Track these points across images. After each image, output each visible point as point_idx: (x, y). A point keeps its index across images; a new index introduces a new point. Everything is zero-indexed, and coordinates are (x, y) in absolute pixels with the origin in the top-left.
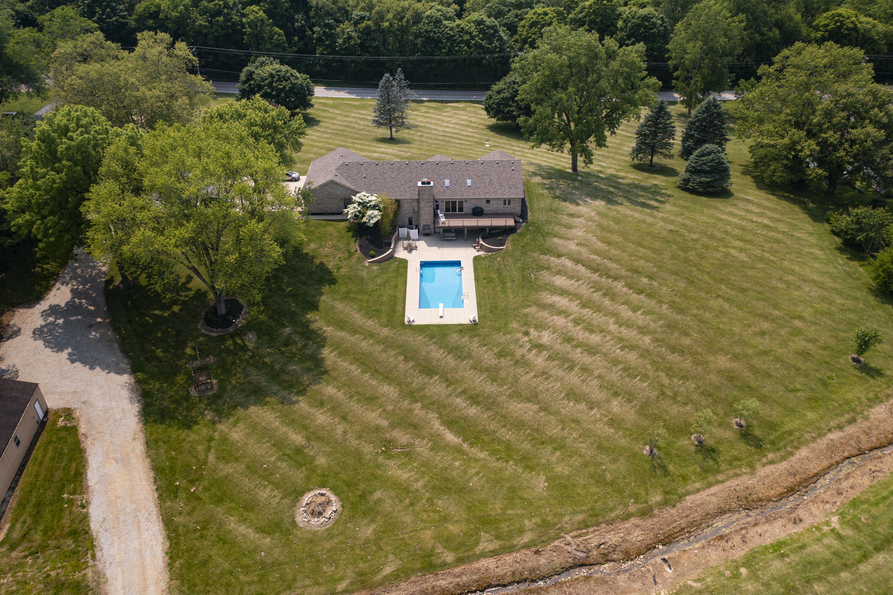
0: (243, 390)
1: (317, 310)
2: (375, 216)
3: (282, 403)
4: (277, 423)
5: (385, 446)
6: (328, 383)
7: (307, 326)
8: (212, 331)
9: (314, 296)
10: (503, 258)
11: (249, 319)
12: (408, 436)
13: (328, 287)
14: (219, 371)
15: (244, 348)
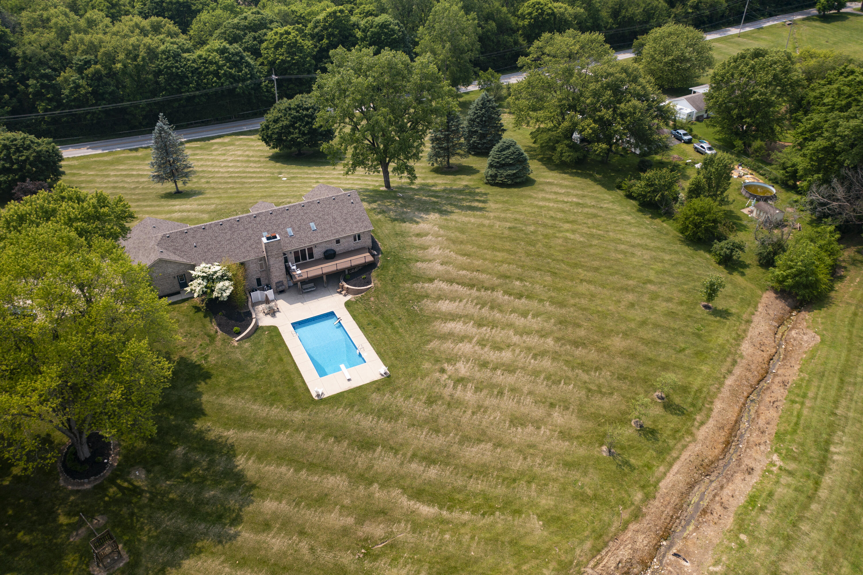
0: (163, 545)
2: (227, 288)
3: (220, 542)
4: (227, 569)
5: (363, 547)
6: (263, 497)
7: (202, 439)
8: (83, 484)
9: (192, 399)
10: (377, 297)
11: (124, 452)
12: (381, 526)
13: (203, 383)
14: (118, 530)
15: (136, 491)
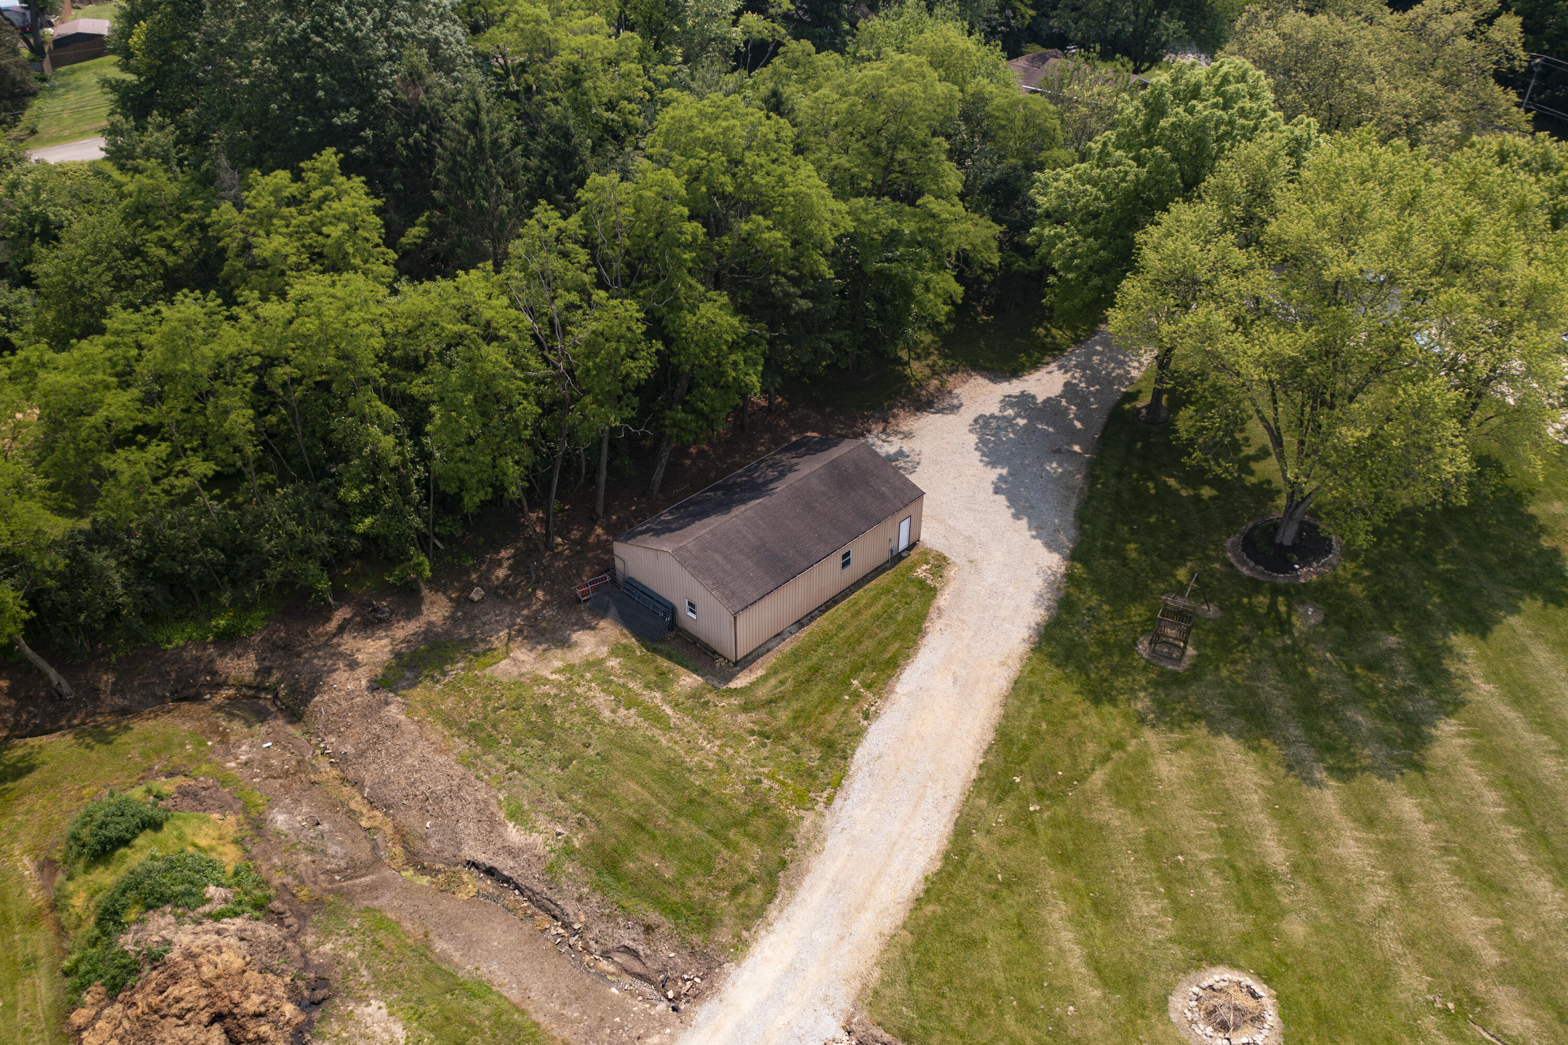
1: (1483, 636)
4: (1255, 798)
5: (1458, 1003)
7: (1438, 658)
9: (1494, 606)
14: (1212, 638)
